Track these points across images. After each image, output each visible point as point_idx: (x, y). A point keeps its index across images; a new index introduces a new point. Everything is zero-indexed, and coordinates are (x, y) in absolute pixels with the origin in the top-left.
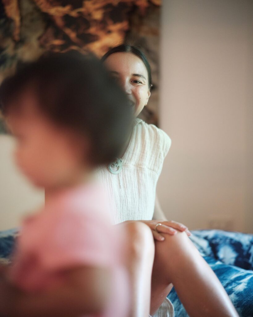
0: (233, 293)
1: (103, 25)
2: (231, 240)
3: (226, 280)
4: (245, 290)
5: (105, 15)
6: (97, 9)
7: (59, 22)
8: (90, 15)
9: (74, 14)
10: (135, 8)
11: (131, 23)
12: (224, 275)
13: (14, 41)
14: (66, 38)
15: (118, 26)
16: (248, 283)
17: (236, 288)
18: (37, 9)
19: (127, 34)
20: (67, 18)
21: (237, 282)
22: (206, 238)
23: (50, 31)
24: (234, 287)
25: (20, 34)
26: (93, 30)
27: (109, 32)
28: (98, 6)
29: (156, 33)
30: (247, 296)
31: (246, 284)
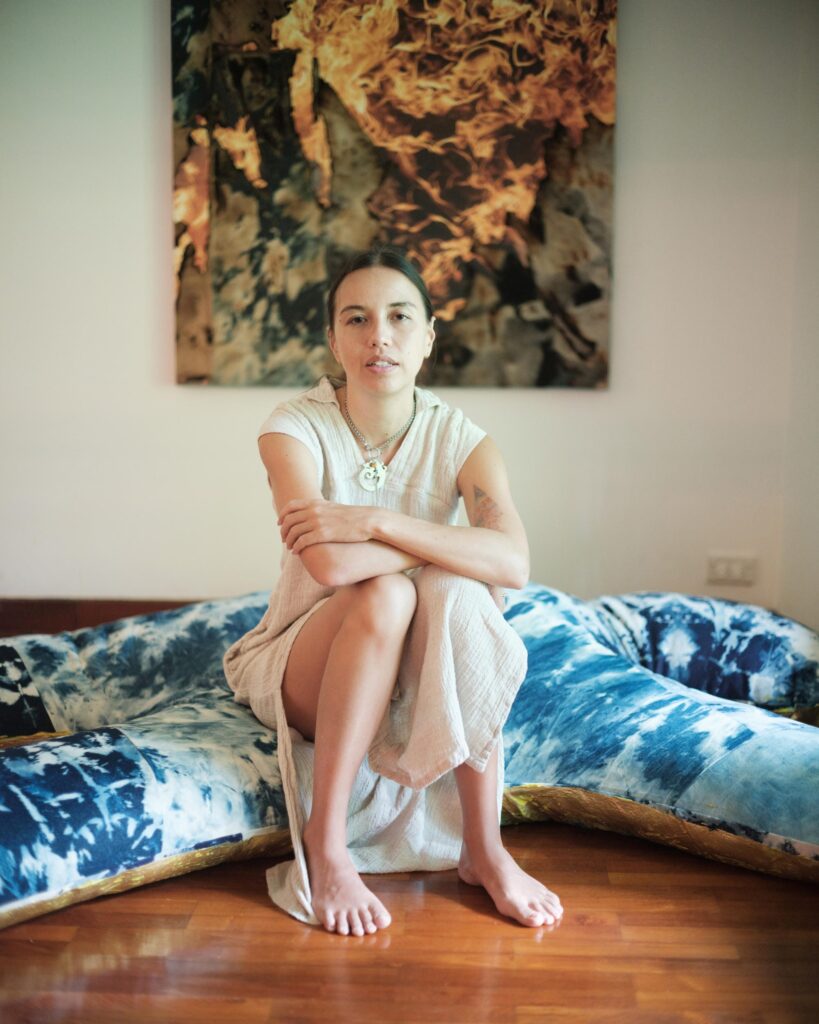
0: (638, 733)
1: (495, 169)
2: (695, 616)
3: (631, 706)
4: (660, 728)
5: (497, 149)
6: (481, 138)
7: (408, 167)
8: (468, 149)
9: (436, 149)
10: (560, 130)
11: (550, 163)
12: (633, 696)
13: (321, 206)
14: (421, 197)
15: (527, 170)
16: (671, 716)
17: (644, 723)
18: (365, 143)
19: (542, 187)
20: (422, 157)
21: (650, 711)
22: (645, 613)
23: (390, 185)
24: (642, 721)
25: (331, 195)
26: (474, 181)
27: (508, 183)
28: (484, 130)
29: (605, 184)
30: (660, 741)
31: (665, 718)
